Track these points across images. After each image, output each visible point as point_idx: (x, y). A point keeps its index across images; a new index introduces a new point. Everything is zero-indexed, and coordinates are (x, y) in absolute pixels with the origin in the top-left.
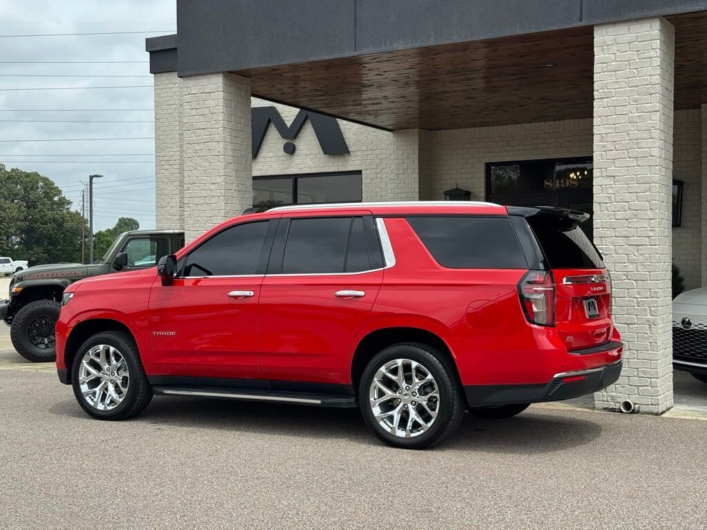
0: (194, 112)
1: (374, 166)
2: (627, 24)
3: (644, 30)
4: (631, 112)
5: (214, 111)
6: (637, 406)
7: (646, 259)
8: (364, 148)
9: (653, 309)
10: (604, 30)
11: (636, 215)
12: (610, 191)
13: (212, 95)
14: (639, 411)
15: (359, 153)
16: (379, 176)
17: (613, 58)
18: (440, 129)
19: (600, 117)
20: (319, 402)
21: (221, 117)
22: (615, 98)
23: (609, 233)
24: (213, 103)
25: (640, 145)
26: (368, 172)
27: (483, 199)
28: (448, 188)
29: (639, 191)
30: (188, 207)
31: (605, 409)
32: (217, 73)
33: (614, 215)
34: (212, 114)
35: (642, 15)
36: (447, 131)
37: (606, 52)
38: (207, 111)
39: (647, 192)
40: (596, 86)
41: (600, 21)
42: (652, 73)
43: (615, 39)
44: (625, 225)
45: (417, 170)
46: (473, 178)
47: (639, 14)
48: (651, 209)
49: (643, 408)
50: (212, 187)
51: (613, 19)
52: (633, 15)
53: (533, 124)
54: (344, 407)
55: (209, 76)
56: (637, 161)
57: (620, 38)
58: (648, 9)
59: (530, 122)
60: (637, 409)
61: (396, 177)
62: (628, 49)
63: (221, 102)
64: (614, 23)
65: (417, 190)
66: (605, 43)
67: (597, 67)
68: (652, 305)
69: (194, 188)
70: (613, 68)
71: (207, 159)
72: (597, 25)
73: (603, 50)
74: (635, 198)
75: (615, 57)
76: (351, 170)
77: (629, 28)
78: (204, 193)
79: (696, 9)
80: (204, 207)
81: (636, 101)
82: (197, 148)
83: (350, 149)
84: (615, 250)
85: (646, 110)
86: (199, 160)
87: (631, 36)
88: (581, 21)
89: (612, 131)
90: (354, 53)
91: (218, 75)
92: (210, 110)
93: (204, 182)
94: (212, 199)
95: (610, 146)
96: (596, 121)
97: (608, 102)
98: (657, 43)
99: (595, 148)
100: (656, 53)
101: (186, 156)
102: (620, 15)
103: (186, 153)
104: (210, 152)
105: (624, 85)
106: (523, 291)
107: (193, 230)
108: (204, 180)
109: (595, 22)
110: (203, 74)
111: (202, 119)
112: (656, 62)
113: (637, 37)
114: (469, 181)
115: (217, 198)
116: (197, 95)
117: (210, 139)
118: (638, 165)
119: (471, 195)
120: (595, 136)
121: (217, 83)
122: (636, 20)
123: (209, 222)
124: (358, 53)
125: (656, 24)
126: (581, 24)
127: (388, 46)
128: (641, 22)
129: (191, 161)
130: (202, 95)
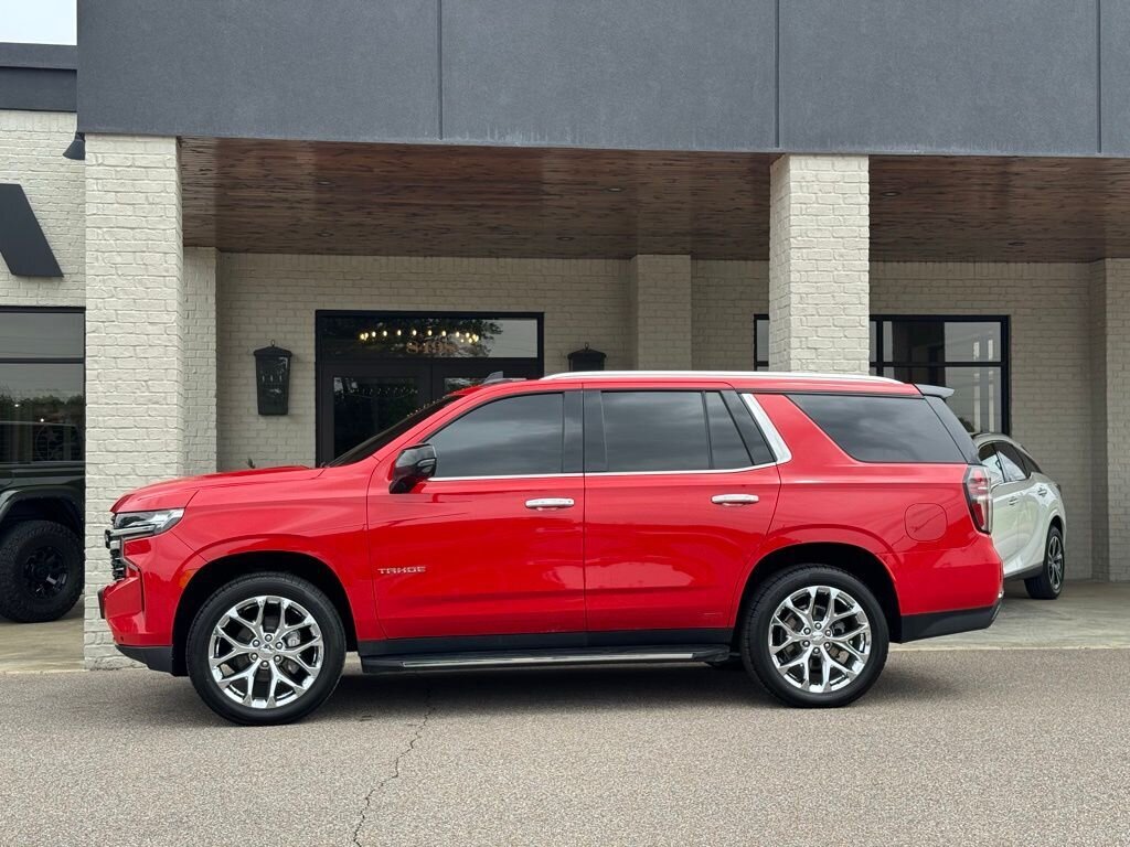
0: (110, 197)
2: (830, 158)
3: (849, 168)
4: (836, 269)
5: (158, 200)
10: (803, 163)
13: (153, 173)
17: (814, 199)
19: (799, 272)
20: (689, 656)
21: (173, 211)
22: (816, 250)
24: (155, 186)
25: (847, 312)
30: (96, 361)
32: (163, 136)
34: (151, 204)
35: (852, 150)
37: (805, 189)
38: (140, 198)
41: (801, 150)
42: (861, 223)
43: (816, 175)
47: (847, 149)
50: (150, 329)
51: (817, 150)
52: (840, 149)
55: (148, 140)
56: (844, 330)
57: (823, 175)
58: (859, 143)
59: (388, 255)
62: (831, 190)
63: (174, 186)
64: (815, 155)
65: (213, 346)
66: (803, 178)
69: (109, 330)
70: (814, 211)
71: (140, 281)
72: (794, 154)
73: (801, 186)
75: (817, 198)
76: (65, 304)
77: (833, 164)
78: (133, 339)
79: (915, 152)
80: (131, 363)
81: (842, 256)
82: (118, 259)
83: (64, 270)
85: (854, 269)
86: (120, 282)
87: (836, 175)
88: (778, 146)
89: (813, 290)
90: (437, 141)
91: (166, 140)
92: (147, 197)
93: (132, 320)
94: (150, 349)
95: (811, 310)
96: (794, 276)
97: (808, 253)
98: (866, 188)
99: (793, 311)
100: (865, 199)
101: (92, 272)
102: (825, 146)
103: (93, 268)
104: (147, 270)
105: (827, 234)
106: (970, 490)
107: (107, 404)
108: (132, 316)
109: (796, 150)
110: (133, 135)
111: (129, 210)
112: (866, 211)
113: (844, 176)
114: (289, 336)
115: (162, 350)
116: (118, 169)
117: (148, 248)
118: (846, 337)
119: (292, 359)
120: (792, 296)
121: (163, 153)
122: (842, 155)
123: (143, 389)
124: (447, 141)
125: (865, 163)
126: (778, 150)
127: (496, 137)
128: (847, 158)
129: (104, 281)
130: (131, 169)
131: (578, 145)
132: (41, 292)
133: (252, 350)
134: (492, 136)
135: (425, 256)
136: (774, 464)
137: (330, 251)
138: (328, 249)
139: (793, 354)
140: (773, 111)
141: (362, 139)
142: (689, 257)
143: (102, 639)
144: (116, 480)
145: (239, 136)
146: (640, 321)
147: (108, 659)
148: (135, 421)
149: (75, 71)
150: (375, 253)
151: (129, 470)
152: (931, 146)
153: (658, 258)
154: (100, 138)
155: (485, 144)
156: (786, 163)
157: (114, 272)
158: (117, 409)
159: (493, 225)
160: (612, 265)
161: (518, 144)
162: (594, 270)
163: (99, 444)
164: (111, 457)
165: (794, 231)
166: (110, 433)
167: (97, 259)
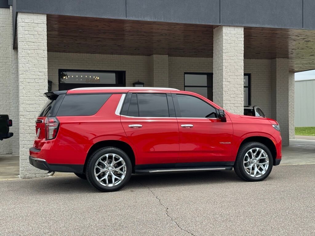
0: (26, 32)
2: (234, 27)
3: (239, 30)
4: (235, 59)
5: (41, 34)
7: (240, 112)
10: (226, 28)
11: (237, 96)
13: (40, 25)
19: (225, 60)
23: (228, 102)
24: (40, 29)
25: (238, 71)
29: (238, 87)
30: (23, 83)
32: (43, 14)
33: (230, 96)
34: (39, 35)
35: (240, 25)
37: (227, 36)
39: (240, 88)
41: (226, 25)
42: (242, 46)
43: (230, 32)
44: (234, 100)
48: (242, 94)
50: (40, 74)
51: (230, 25)
52: (237, 25)
56: (237, 77)
57: (232, 32)
59: (80, 53)
62: (234, 36)
64: (230, 26)
66: (226, 33)
67: (224, 41)
69: (27, 74)
70: (229, 42)
71: (36, 59)
72: (224, 26)
73: (226, 35)
74: (236, 90)
75: (230, 39)
77: (234, 29)
78: (34, 77)
79: (256, 26)
80: (34, 84)
81: (236, 55)
82: (29, 52)
84: (230, 108)
85: (240, 59)
86: (30, 59)
87: (235, 32)
88: (220, 23)
89: (229, 65)
90: (125, 18)
91: (44, 15)
92: (38, 33)
93: (34, 71)
94: (39, 80)
95: (228, 71)
96: (224, 61)
97: (228, 54)
98: (243, 36)
99: (224, 71)
100: (243, 39)
101: (21, 56)
102: (233, 24)
103: (21, 54)
104: (38, 55)
105: (233, 49)
107: (26, 97)
108: (34, 69)
109: (225, 24)
110: (33, 13)
111: (32, 37)
112: (243, 43)
113: (237, 33)
114: (51, 77)
115: (43, 80)
116: (29, 24)
117: (38, 49)
118: (238, 78)
119: (52, 83)
120: (223, 66)
121: (43, 19)
122: (237, 26)
123: (38, 92)
124: (128, 18)
125: (243, 29)
126: (220, 24)
127: (142, 18)
128: (238, 27)
129: (25, 59)
130: (33, 24)
135: (91, 54)
138: (64, 51)
139: (224, 83)
140: (219, 13)
141: (103, 17)
142: (168, 55)
143: (26, 169)
144: (30, 120)
145: (66, 15)
146: (154, 74)
147: (28, 175)
148: (35, 102)
151: (34, 117)
152: (260, 24)
153: (159, 56)
154: (23, 14)
156: (222, 28)
157: (28, 56)
158: (30, 98)
159: (119, 45)
160: (145, 57)
161: (148, 20)
162: (140, 59)
163: (24, 109)
164: (28, 113)
165: (224, 48)
166: (28, 106)
167: (23, 52)
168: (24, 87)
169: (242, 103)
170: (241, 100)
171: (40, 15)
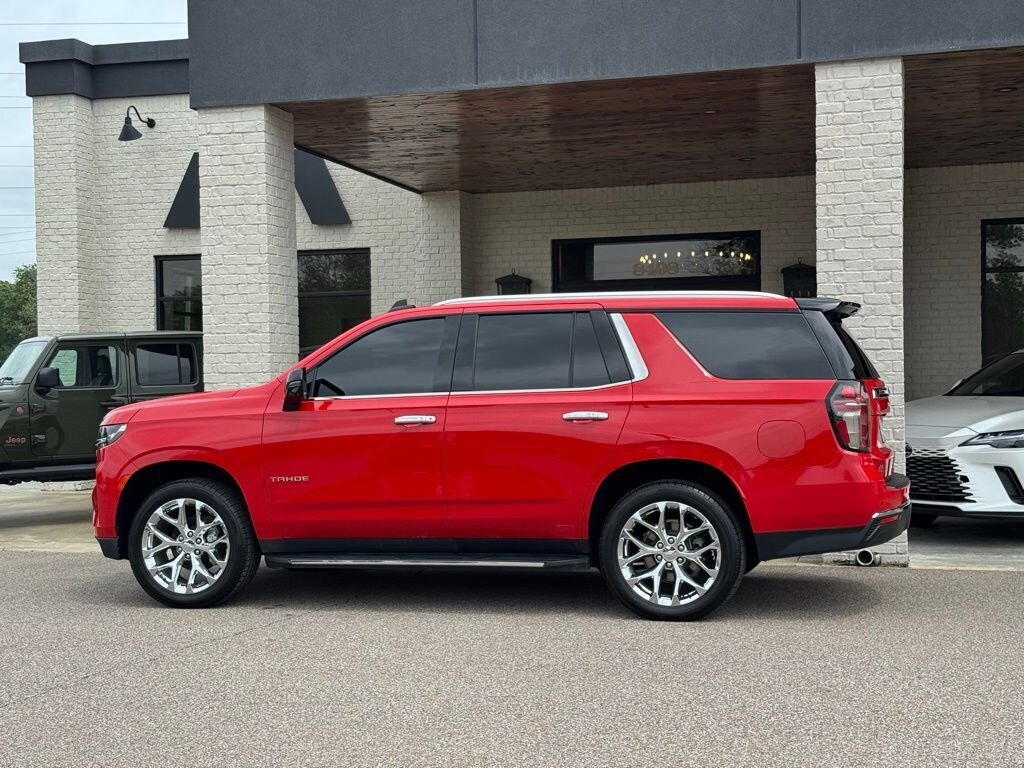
0: (217, 160)
1: (389, 242)
2: (858, 64)
3: (880, 72)
4: (865, 178)
5: (252, 160)
6: (877, 556)
8: (374, 216)
9: (897, 431)
10: (829, 72)
11: (874, 311)
12: (839, 279)
13: (248, 137)
14: (880, 562)
15: (366, 223)
16: (396, 256)
17: (841, 108)
18: (489, 191)
19: (825, 183)
20: (541, 565)
21: (263, 168)
22: (843, 159)
24: (249, 148)
25: (877, 221)
26: (380, 250)
27: (550, 290)
28: (501, 274)
29: (877, 279)
30: (210, 298)
31: (835, 562)
32: (255, 105)
34: (247, 163)
35: (881, 53)
36: (497, 195)
37: (831, 98)
38: (239, 159)
39: (887, 280)
40: (819, 142)
41: (824, 59)
42: (893, 127)
43: (844, 82)
44: (859, 324)
45: (459, 249)
46: (534, 261)
47: (875, 52)
48: (893, 303)
49: (886, 559)
50: (249, 270)
51: (841, 57)
52: (867, 53)
53: (617, 188)
54: (575, 570)
55: (243, 109)
56: (875, 240)
57: (850, 83)
58: (888, 45)
59: (614, 186)
60: (878, 560)
61: (426, 258)
62: (860, 96)
63: (263, 147)
64: (842, 62)
65: (459, 276)
66: (829, 87)
67: (820, 119)
68: (895, 426)
70: (841, 120)
71: (240, 229)
72: (820, 63)
73: (828, 96)
74: (871, 289)
75: (844, 106)
76: (353, 246)
77: (862, 70)
78: (236, 279)
79: (951, 48)
80: (235, 299)
81: (871, 164)
82: (224, 212)
83: (352, 217)
85: (885, 176)
86: (226, 231)
87: (865, 81)
88: (802, 58)
89: (841, 201)
90: (474, 86)
91: (258, 108)
92: (243, 158)
93: (234, 262)
94: (248, 287)
95: (838, 221)
96: (821, 188)
97: (835, 164)
98: (899, 91)
99: (819, 224)
100: (898, 103)
101: (205, 224)
102: (852, 53)
103: (207, 220)
104: (244, 219)
105: (856, 142)
106: (834, 408)
107: (218, 333)
108: (234, 259)
109: (818, 59)
110: (232, 106)
111: (231, 170)
112: (899, 114)
113: (873, 81)
114: (529, 264)
115: (257, 286)
116: (222, 136)
117: (245, 201)
118: (876, 246)
119: (532, 285)
120: (817, 208)
121: (255, 119)
122: (873, 59)
123: (244, 320)
124: (481, 85)
125: (897, 66)
126: (803, 61)
127: (525, 78)
128: (876, 62)
129: (213, 231)
130: (231, 135)
131: (600, 77)
132: (336, 237)
133: (494, 279)
134: (522, 77)
136: (629, 382)
137: (555, 186)
139: (820, 266)
140: (796, 21)
145: (311, 99)
148: (238, 347)
149: (187, 60)
150: (596, 185)
154: (208, 111)
155: (514, 85)
156: (812, 75)
157: (220, 223)
158: (225, 337)
163: (213, 367)
164: (222, 377)
166: (221, 358)
167: (208, 213)
168: (211, 308)
169: (894, 334)
170: (892, 322)
171: (248, 109)
